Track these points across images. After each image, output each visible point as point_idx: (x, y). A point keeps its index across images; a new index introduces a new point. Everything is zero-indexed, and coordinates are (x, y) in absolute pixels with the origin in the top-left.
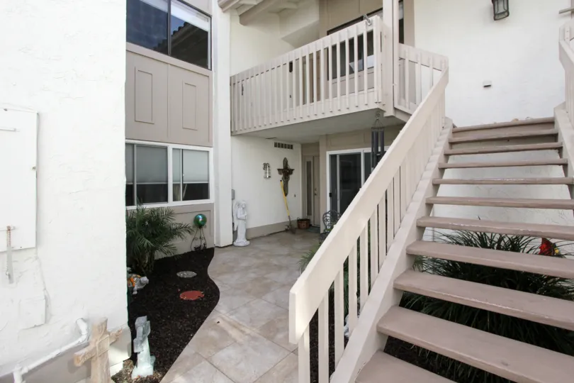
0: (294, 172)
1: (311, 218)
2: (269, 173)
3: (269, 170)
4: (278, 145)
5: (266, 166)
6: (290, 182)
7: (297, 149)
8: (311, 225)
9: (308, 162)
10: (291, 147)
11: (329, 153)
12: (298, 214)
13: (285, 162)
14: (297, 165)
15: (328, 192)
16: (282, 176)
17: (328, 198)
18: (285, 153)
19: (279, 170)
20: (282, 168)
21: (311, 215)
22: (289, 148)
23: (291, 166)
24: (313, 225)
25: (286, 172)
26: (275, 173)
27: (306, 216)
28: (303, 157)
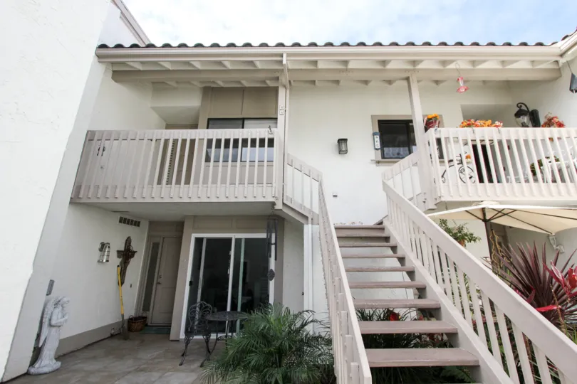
0: (136, 255)
1: (149, 314)
2: (108, 256)
3: (109, 251)
4: (123, 221)
5: (103, 247)
6: (129, 268)
7: (145, 225)
8: (147, 325)
9: (154, 244)
10: (137, 224)
11: (194, 236)
12: (130, 310)
13: (128, 241)
14: (140, 247)
15: (188, 279)
16: (120, 260)
17: (187, 288)
18: (130, 231)
19: (118, 252)
20: (123, 249)
21: (149, 310)
22: (135, 225)
23: (134, 247)
24: (149, 324)
25: (127, 255)
26: (114, 255)
27: (141, 313)
28: (150, 237)
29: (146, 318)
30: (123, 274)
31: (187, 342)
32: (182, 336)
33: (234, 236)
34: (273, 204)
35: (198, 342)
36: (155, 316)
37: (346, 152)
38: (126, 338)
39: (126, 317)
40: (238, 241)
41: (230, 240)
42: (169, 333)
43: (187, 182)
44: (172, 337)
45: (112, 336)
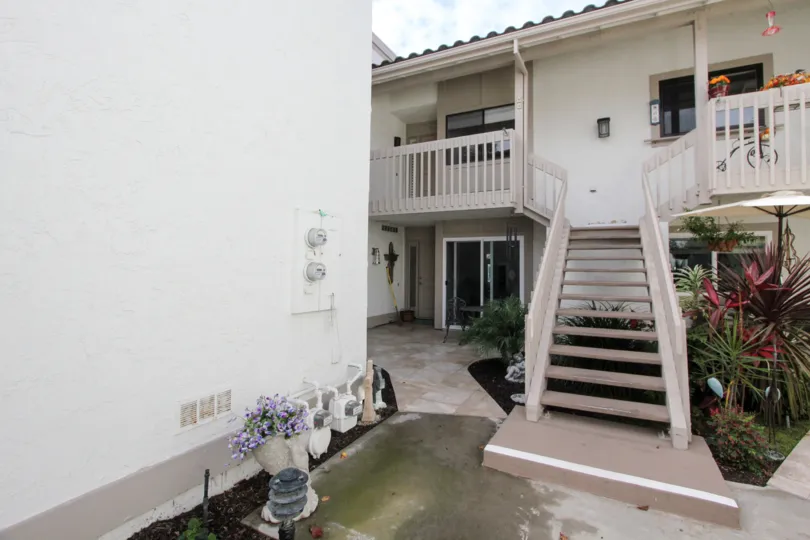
0: (398, 258)
1: (415, 309)
2: (379, 259)
3: (378, 255)
4: (385, 228)
5: (374, 251)
6: (395, 268)
7: (402, 232)
8: (415, 318)
9: (411, 248)
10: (395, 230)
11: (446, 240)
12: (401, 305)
13: (391, 245)
14: (401, 251)
15: (444, 279)
16: (387, 262)
17: (444, 287)
18: (390, 236)
19: (385, 255)
20: (388, 253)
21: (415, 306)
22: (394, 232)
23: (396, 251)
24: (417, 317)
25: (391, 258)
26: (382, 258)
27: (409, 308)
28: (407, 241)
29: (412, 312)
30: (391, 273)
31: (448, 330)
32: (444, 327)
33: (482, 239)
34: (512, 209)
35: (457, 331)
36: (421, 311)
37: (608, 134)
38: (400, 325)
39: (399, 310)
40: (487, 244)
41: (478, 243)
42: (433, 324)
43: (433, 194)
44: (436, 327)
45: (391, 323)
